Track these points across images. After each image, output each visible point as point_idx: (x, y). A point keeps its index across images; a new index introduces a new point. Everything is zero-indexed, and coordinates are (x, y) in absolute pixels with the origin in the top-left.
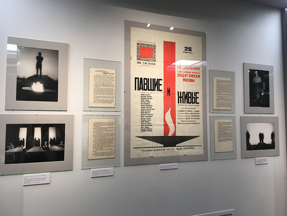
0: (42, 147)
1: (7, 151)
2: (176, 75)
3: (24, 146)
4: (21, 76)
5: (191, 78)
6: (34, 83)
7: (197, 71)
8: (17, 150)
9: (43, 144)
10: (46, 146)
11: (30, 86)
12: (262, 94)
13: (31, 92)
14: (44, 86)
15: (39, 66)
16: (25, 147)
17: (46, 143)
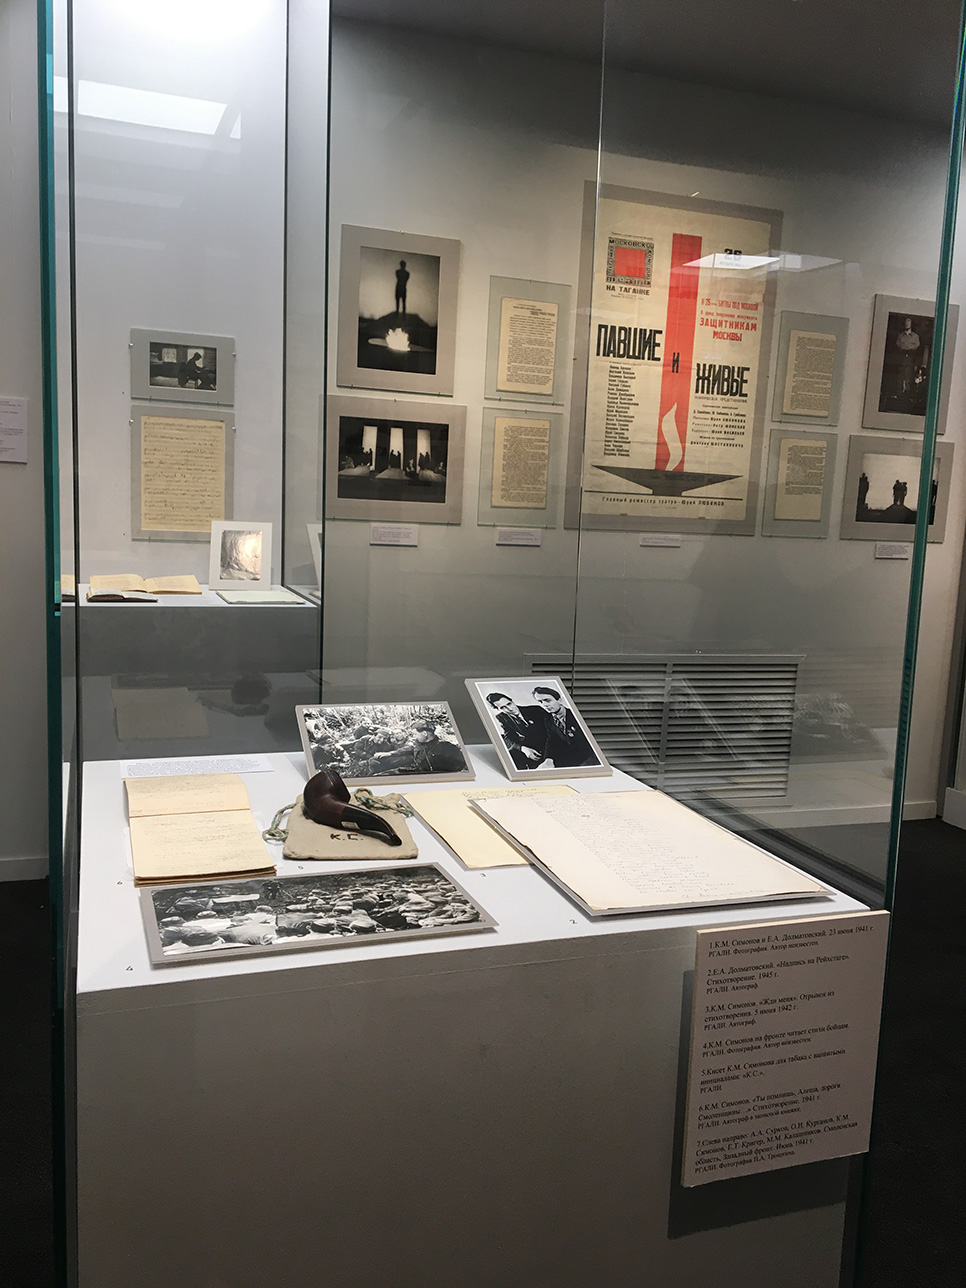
0: (405, 469)
1: (343, 472)
2: (698, 321)
3: (371, 465)
4: (367, 315)
5: (733, 331)
6: (391, 331)
7: (750, 313)
8: (358, 471)
9: (406, 464)
10: (412, 469)
11: (384, 338)
12: (917, 381)
13: (385, 349)
14: (409, 339)
15: (401, 293)
16: (372, 468)
17: (412, 461)
